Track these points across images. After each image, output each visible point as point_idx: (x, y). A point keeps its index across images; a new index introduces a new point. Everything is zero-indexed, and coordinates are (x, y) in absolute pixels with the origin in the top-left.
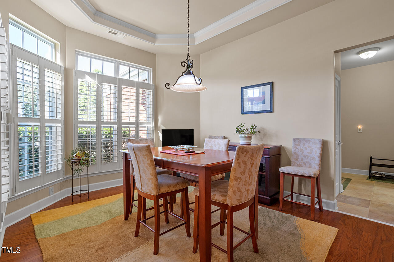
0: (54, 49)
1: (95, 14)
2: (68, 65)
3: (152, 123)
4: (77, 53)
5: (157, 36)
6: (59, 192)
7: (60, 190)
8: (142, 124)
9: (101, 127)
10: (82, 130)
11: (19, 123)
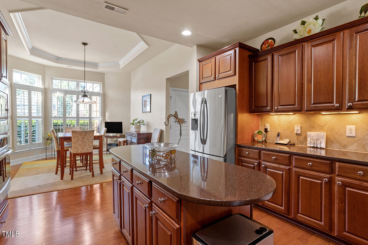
0: (38, 79)
1: (57, 59)
2: (46, 86)
3: (101, 117)
4: (52, 79)
5: (98, 64)
6: (41, 154)
7: (42, 154)
8: (93, 118)
9: (66, 120)
10: (55, 121)
11: (17, 119)
